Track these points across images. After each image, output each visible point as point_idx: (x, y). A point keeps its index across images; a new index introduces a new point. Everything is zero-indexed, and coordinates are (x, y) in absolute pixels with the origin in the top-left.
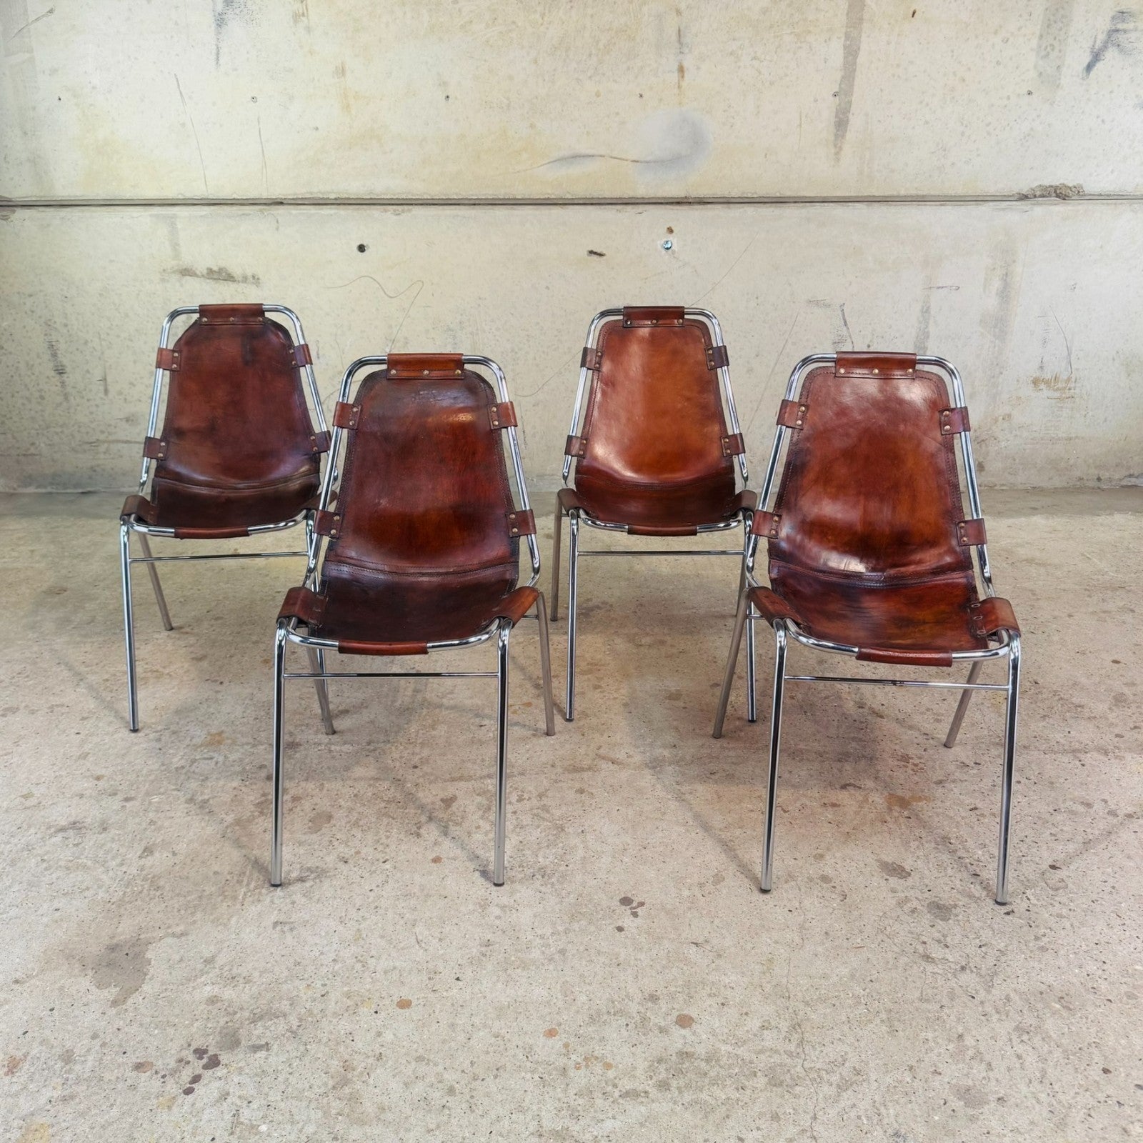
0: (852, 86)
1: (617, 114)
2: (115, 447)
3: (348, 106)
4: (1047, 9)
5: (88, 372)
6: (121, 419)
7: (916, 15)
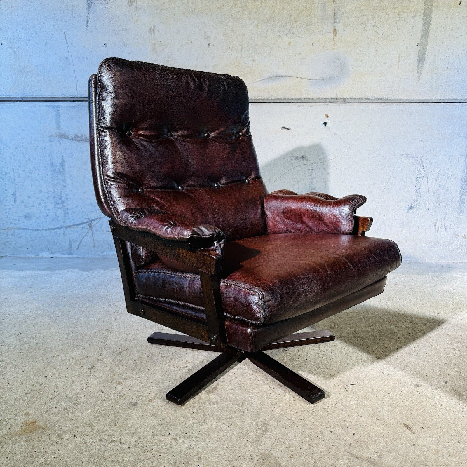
0: (427, 40)
1: (300, 54)
2: (17, 232)
3: (156, 49)
5: (6, 190)
6: (22, 216)
7: (461, 4)
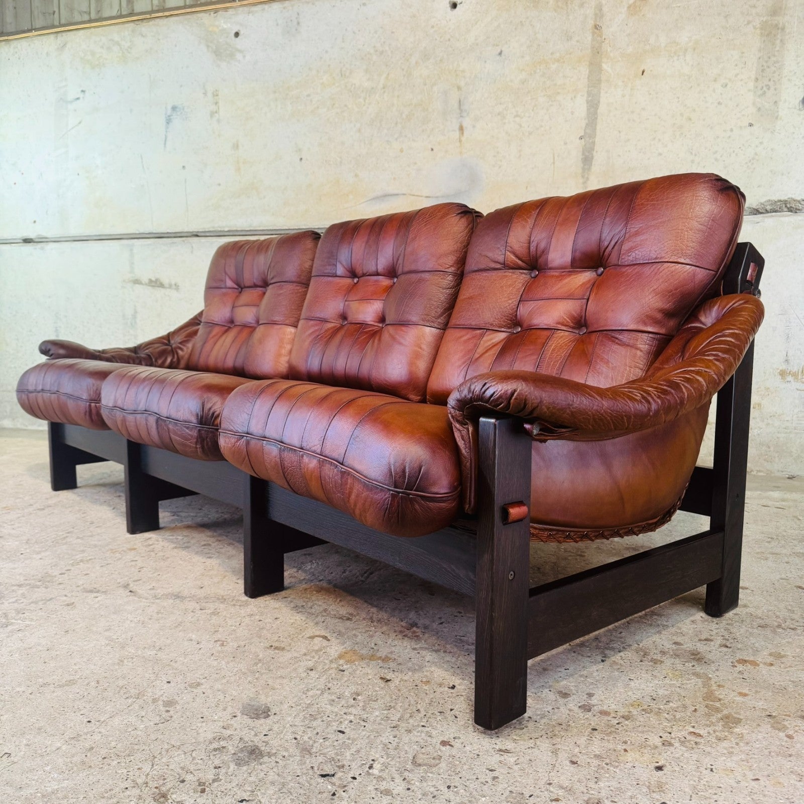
1: (415, 163)
3: (239, 169)
4: (760, 58)
7: (644, 73)
